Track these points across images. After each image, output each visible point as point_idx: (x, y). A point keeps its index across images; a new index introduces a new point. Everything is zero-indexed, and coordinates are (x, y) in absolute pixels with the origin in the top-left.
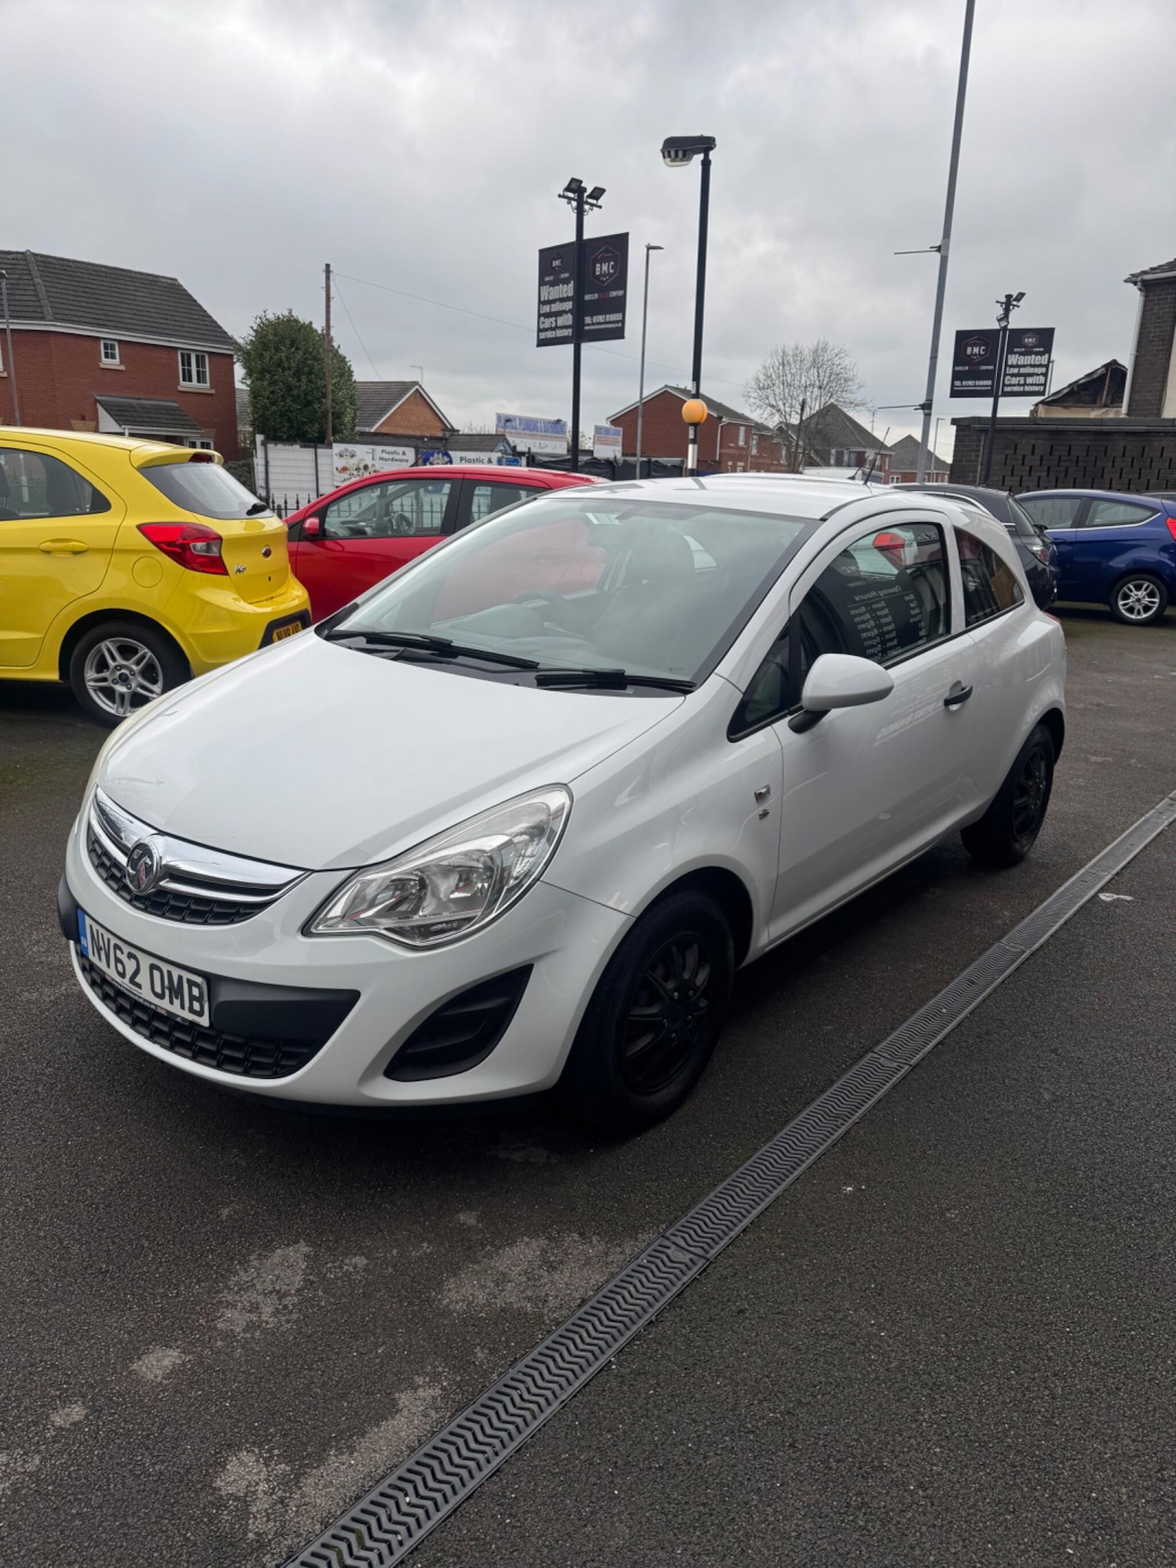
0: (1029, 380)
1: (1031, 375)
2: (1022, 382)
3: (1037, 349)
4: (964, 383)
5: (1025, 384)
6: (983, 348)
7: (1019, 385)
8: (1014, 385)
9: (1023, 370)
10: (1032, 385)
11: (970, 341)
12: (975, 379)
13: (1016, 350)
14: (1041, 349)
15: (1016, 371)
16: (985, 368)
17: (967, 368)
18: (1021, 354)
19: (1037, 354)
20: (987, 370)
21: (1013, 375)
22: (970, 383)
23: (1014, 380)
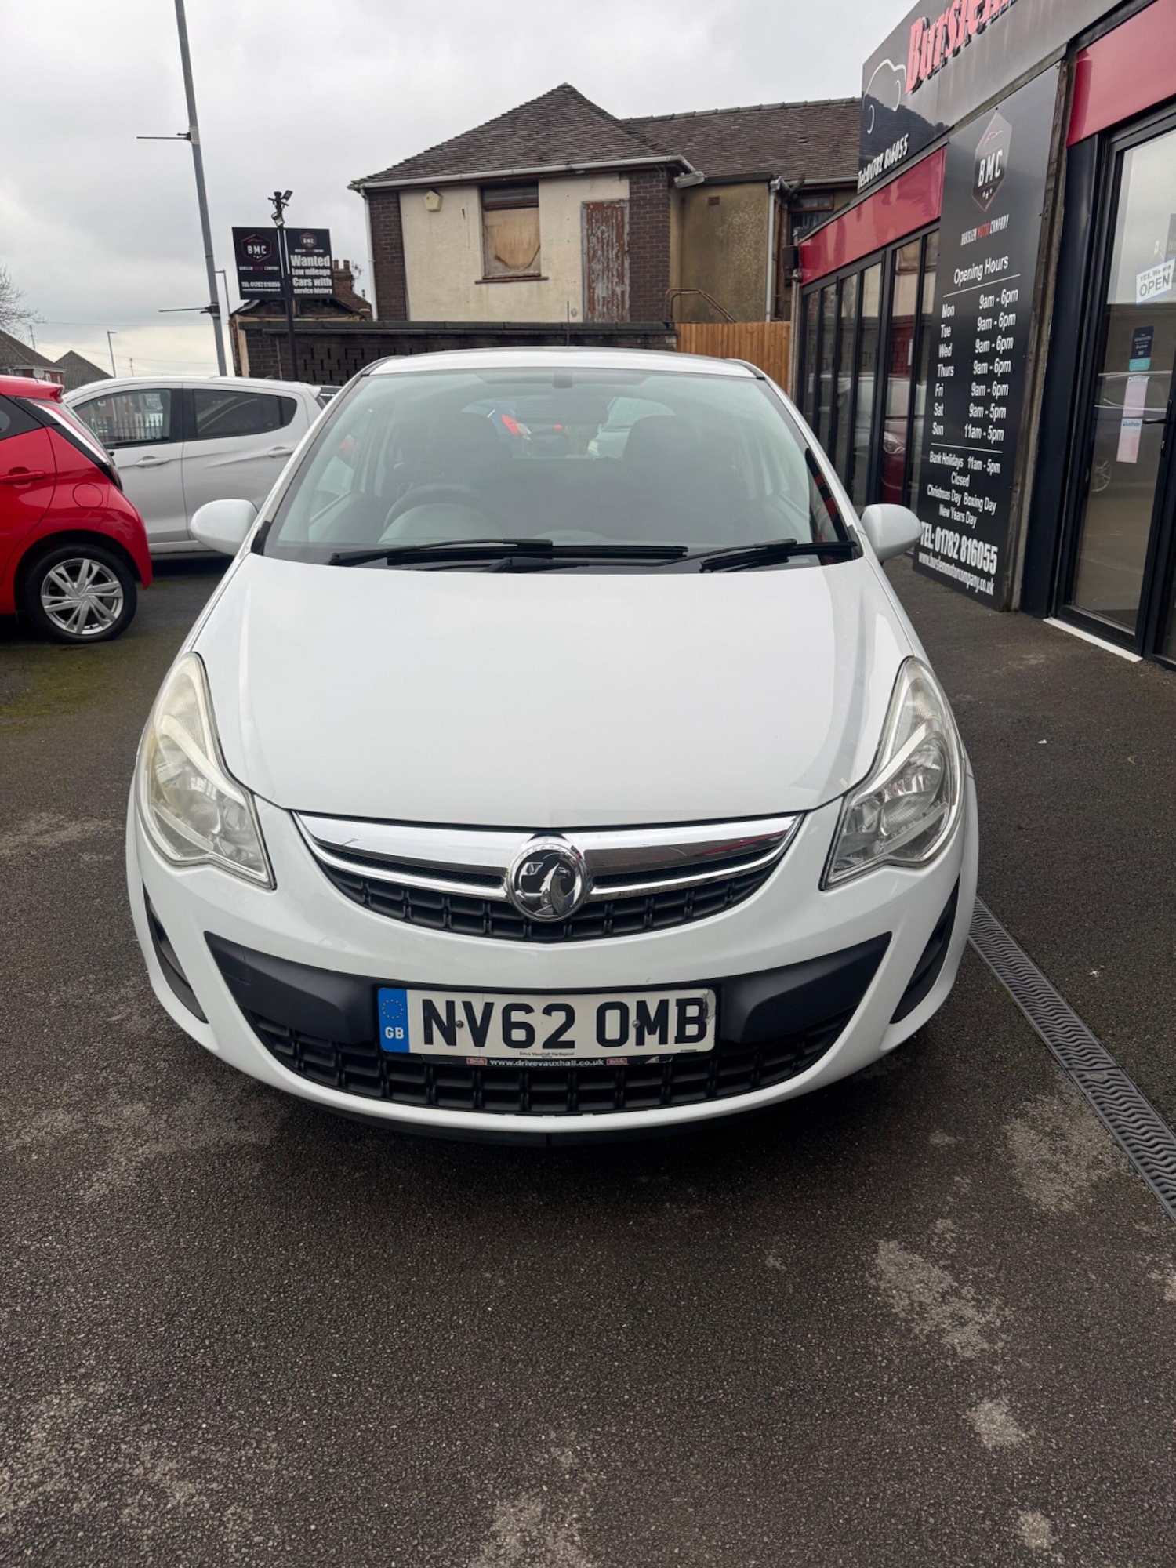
0: (317, 282)
1: (318, 277)
2: (310, 284)
3: (316, 251)
4: (252, 284)
5: (313, 287)
6: (263, 247)
7: (308, 287)
8: (303, 287)
9: (309, 272)
10: (320, 287)
11: (250, 238)
12: (263, 280)
13: (297, 250)
14: (321, 251)
15: (301, 272)
16: (269, 268)
17: (252, 268)
18: (303, 255)
19: (318, 255)
20: (272, 271)
21: (299, 277)
22: (259, 284)
23: (303, 282)
